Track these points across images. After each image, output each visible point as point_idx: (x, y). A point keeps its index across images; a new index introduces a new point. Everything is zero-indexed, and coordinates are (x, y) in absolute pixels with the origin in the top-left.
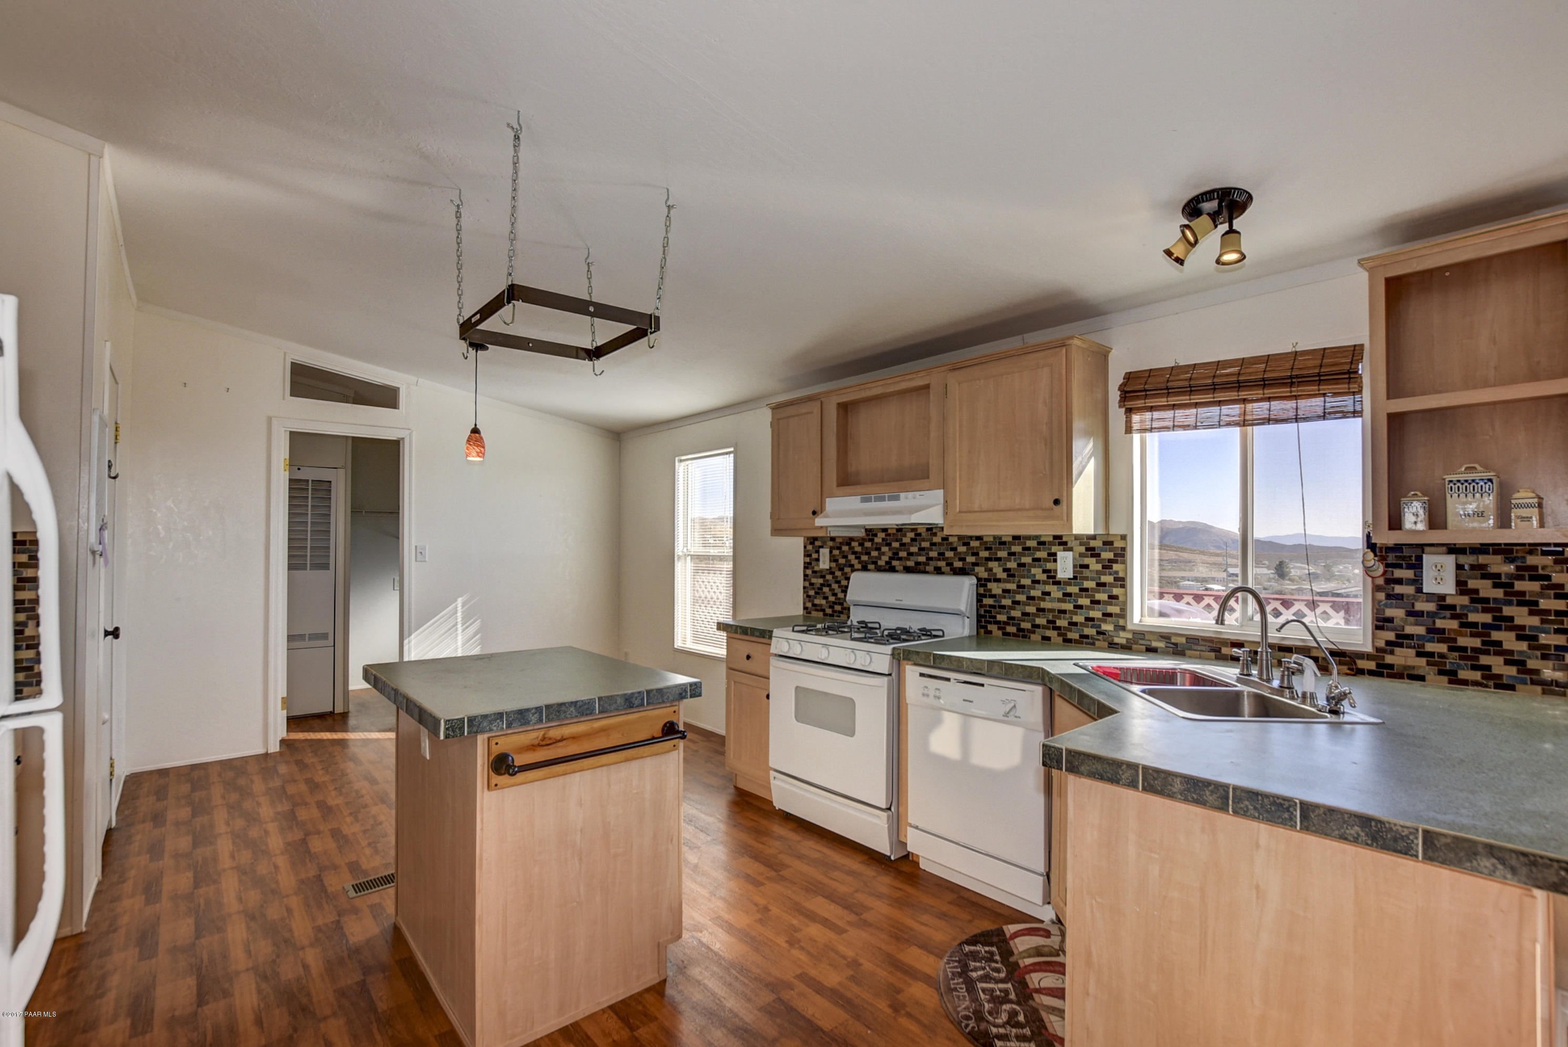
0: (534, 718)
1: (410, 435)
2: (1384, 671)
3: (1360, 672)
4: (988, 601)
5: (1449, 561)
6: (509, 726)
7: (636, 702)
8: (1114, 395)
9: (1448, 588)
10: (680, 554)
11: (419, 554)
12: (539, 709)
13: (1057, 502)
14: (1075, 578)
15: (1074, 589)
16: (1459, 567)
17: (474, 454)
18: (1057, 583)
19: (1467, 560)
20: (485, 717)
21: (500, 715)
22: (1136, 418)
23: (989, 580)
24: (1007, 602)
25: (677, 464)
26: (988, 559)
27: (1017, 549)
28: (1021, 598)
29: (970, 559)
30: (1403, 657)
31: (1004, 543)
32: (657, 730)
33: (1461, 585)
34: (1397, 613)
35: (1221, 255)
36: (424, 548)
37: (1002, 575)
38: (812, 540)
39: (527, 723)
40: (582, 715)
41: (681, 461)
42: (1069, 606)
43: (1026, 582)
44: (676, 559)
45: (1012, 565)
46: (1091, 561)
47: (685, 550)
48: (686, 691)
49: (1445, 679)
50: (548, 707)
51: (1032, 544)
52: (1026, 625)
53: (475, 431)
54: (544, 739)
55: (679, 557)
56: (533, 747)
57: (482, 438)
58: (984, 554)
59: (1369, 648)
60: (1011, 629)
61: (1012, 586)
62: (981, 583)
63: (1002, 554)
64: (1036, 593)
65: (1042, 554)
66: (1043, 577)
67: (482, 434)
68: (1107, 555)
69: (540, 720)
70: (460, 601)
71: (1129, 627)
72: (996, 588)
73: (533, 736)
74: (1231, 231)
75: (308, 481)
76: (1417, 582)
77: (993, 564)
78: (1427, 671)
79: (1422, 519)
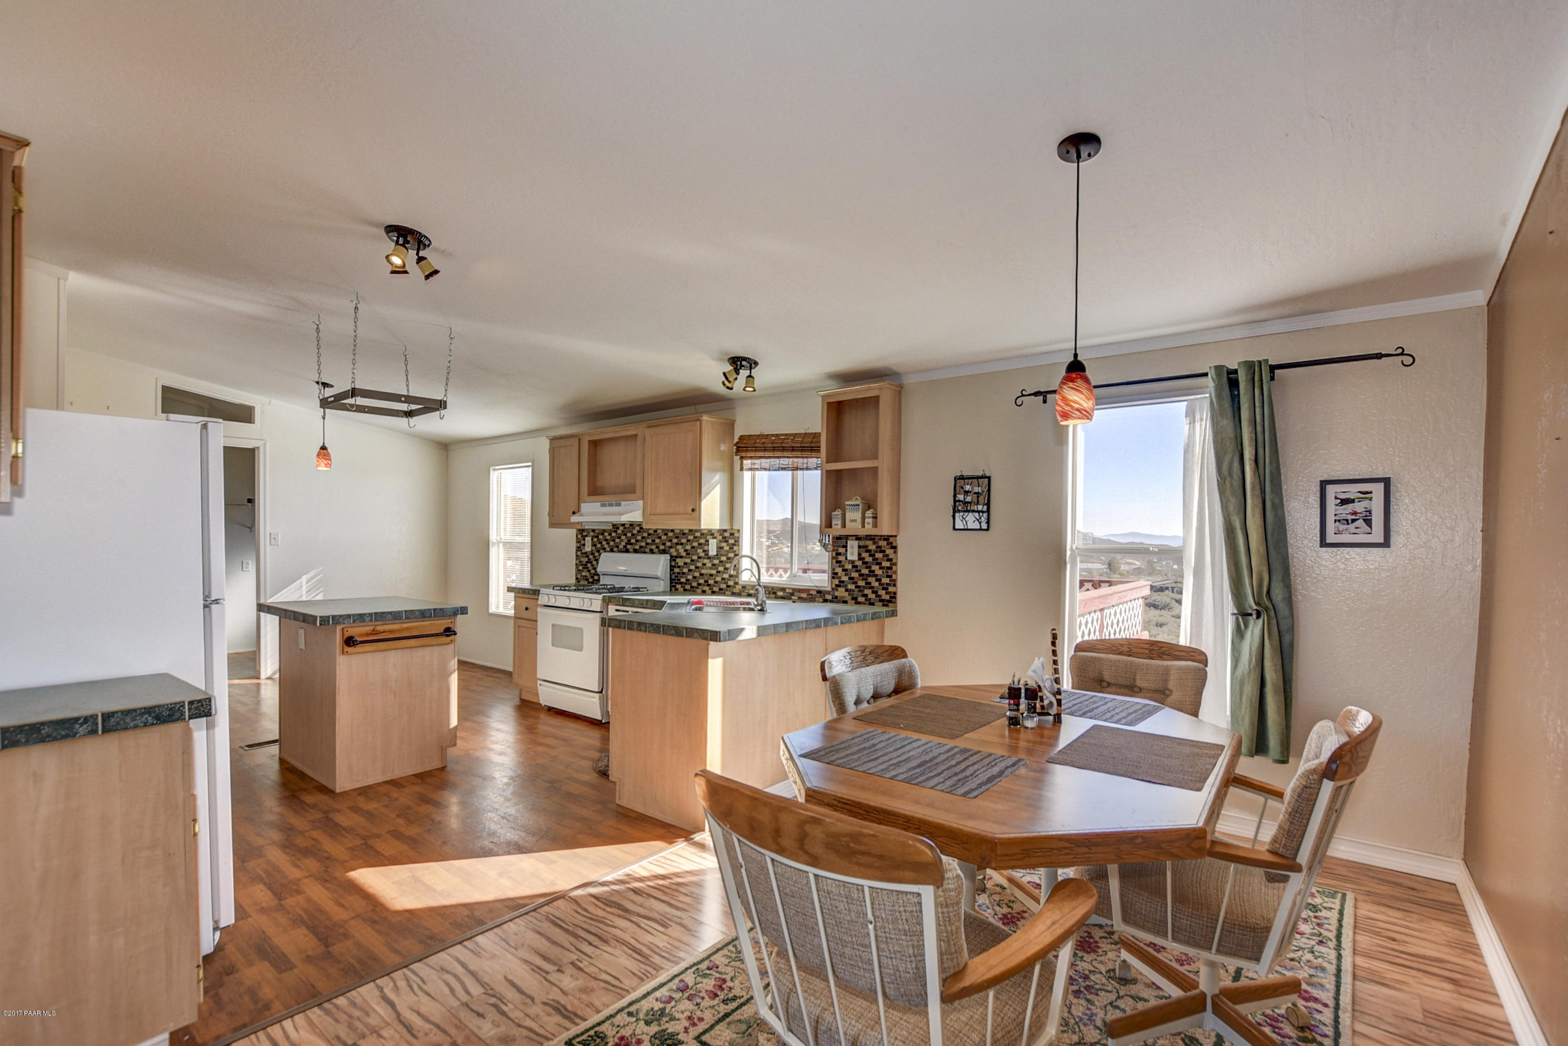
0: (368, 619)
1: (265, 444)
2: (835, 600)
3: (826, 601)
4: (677, 570)
5: (856, 543)
6: (354, 622)
7: (427, 615)
8: (735, 449)
9: (855, 557)
10: (495, 541)
11: (273, 540)
12: (370, 614)
13: (693, 510)
14: (717, 555)
15: (716, 562)
16: (859, 547)
17: (323, 465)
18: (709, 558)
19: (862, 543)
20: (341, 616)
21: (349, 616)
22: (745, 462)
23: (677, 557)
24: (685, 570)
25: (491, 472)
26: (677, 544)
27: (691, 537)
28: (692, 567)
29: (668, 544)
30: (841, 592)
31: (684, 534)
32: (440, 630)
33: (859, 555)
34: (839, 570)
35: (746, 387)
36: (277, 535)
37: (684, 554)
38: (581, 531)
39: (364, 621)
40: (395, 619)
41: (494, 470)
42: (714, 572)
43: (695, 557)
44: (491, 545)
45: (688, 547)
46: (724, 545)
47: (498, 538)
48: (458, 611)
49: (854, 602)
50: (376, 614)
51: (698, 534)
52: (695, 584)
53: (323, 448)
54: (374, 630)
55: (494, 544)
56: (368, 634)
57: (329, 453)
58: (675, 541)
59: (829, 589)
60: (688, 587)
61: (688, 561)
62: (673, 558)
63: (684, 541)
64: (699, 564)
65: (702, 541)
66: (702, 554)
67: (329, 450)
68: (731, 541)
69: (371, 620)
70: (304, 578)
71: (740, 583)
72: (680, 562)
73: (368, 629)
74: (750, 376)
76: (845, 554)
77: (679, 547)
78: (848, 598)
79: (840, 523)
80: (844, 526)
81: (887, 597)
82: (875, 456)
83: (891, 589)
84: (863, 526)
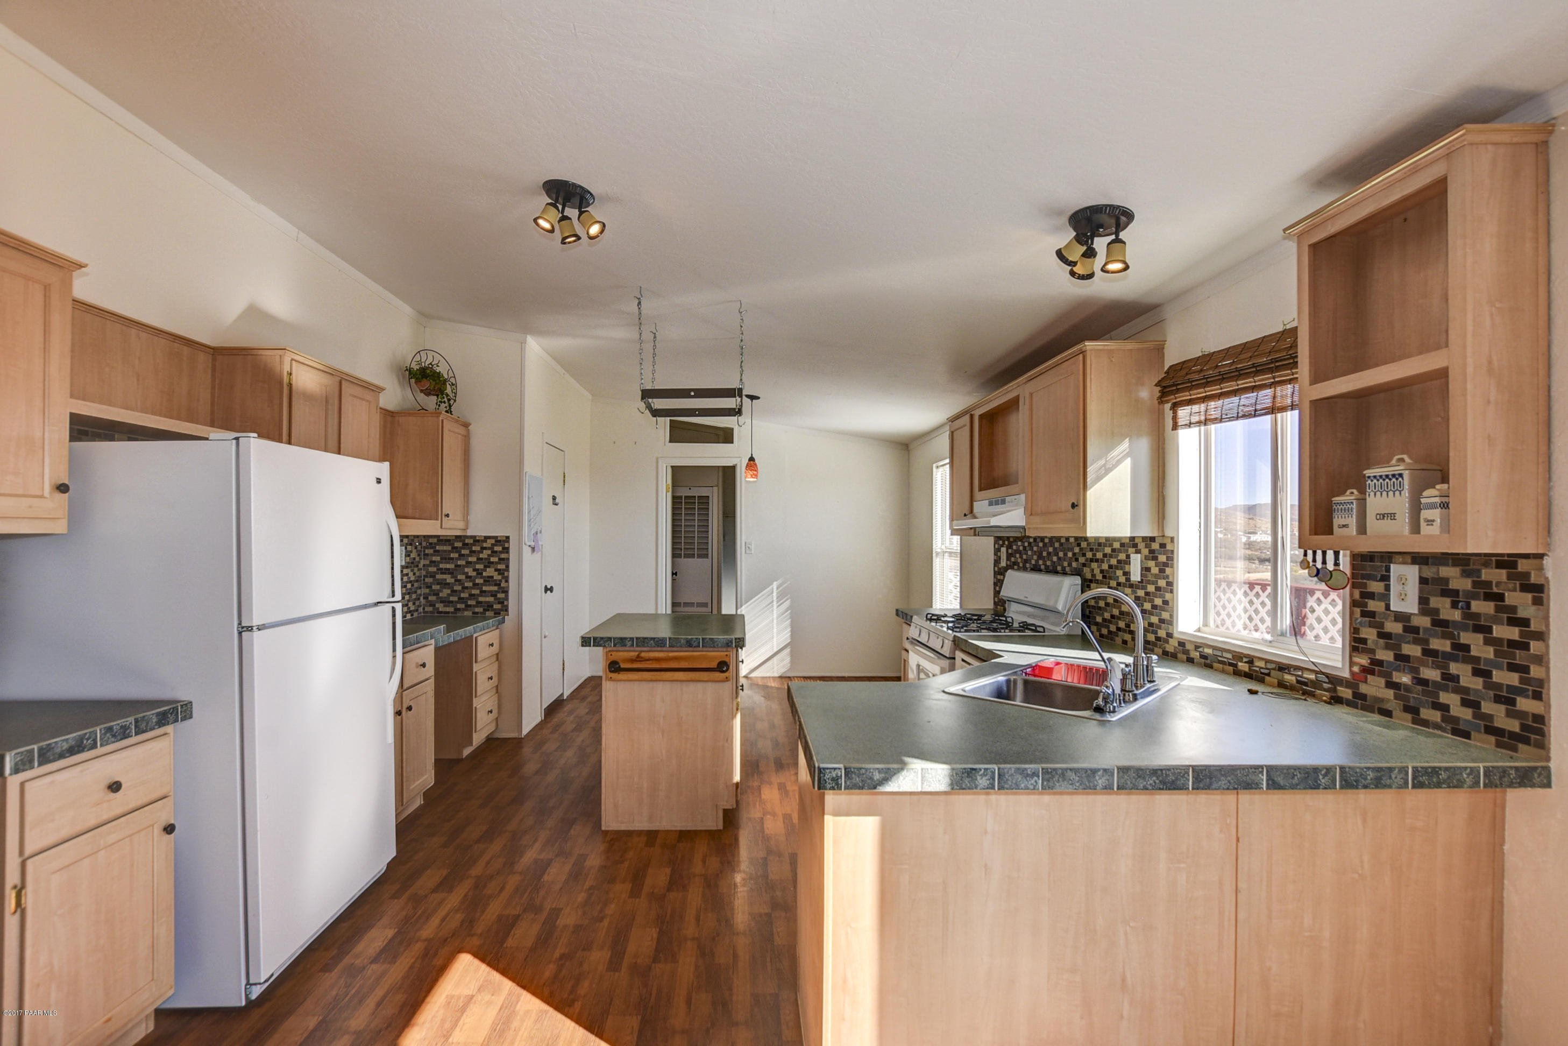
0: (629, 644)
1: (741, 461)
2: (1360, 702)
3: (1336, 701)
4: (1091, 602)
5: (1411, 573)
6: (615, 645)
7: (695, 644)
9: (1412, 606)
10: (939, 550)
11: (747, 548)
12: (632, 639)
13: (1073, 506)
14: (1142, 581)
15: (1141, 593)
16: (1423, 581)
17: (749, 476)
18: (1131, 586)
19: (1429, 572)
20: (602, 638)
21: (610, 639)
23: (1091, 581)
24: (1101, 603)
25: (934, 469)
26: (1092, 560)
27: (1108, 550)
29: (1082, 560)
30: (1374, 687)
31: (1100, 544)
32: (714, 665)
33: (1423, 601)
34: (1370, 634)
35: (1106, 264)
36: (751, 544)
37: (1099, 576)
38: (998, 539)
39: (625, 645)
40: (658, 646)
41: (937, 467)
43: (1113, 583)
44: (934, 555)
45: (1105, 566)
46: (1151, 564)
47: (943, 547)
48: (731, 642)
49: (1409, 716)
50: (637, 638)
51: (1117, 545)
52: (1113, 628)
53: (752, 459)
54: (638, 656)
55: (937, 554)
56: (632, 661)
57: (756, 465)
58: (1089, 555)
59: (1346, 674)
60: (1105, 631)
62: (1087, 584)
63: (1100, 555)
65: (1123, 557)
66: (1123, 580)
67: (756, 461)
68: (1162, 558)
69: (632, 645)
70: (775, 585)
71: (1176, 635)
73: (633, 654)
75: (695, 497)
76: (1385, 597)
77: (1094, 565)
78: (1394, 705)
79: (1352, 521)
80: (1362, 529)
81: (1514, 726)
82: (1441, 341)
83: (1525, 704)
84: (1416, 528)
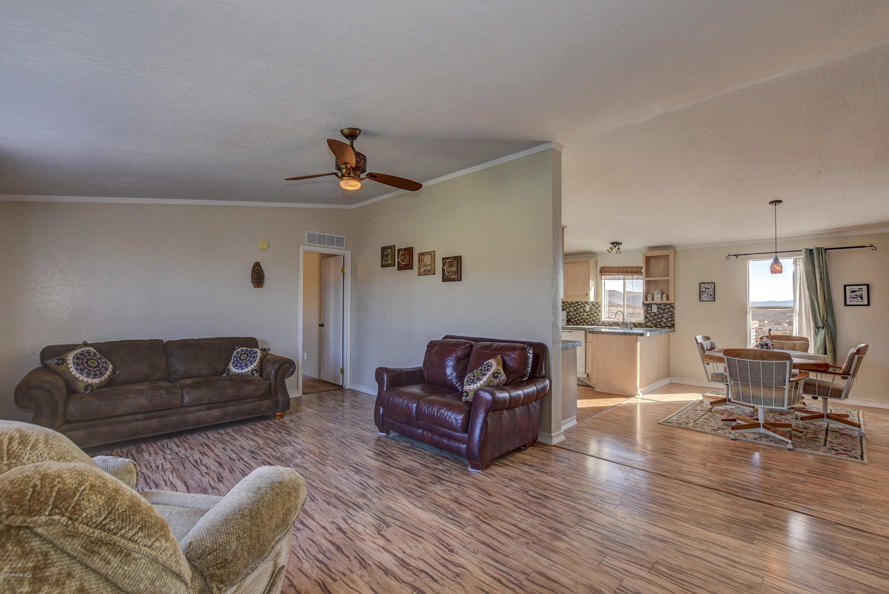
2: (647, 326)
3: (642, 327)
4: (569, 317)
5: (656, 306)
8: (599, 272)
9: (656, 311)
13: (586, 294)
14: (590, 311)
15: (589, 313)
16: (658, 307)
18: (586, 312)
19: (660, 306)
22: (603, 277)
24: (574, 317)
27: (576, 304)
28: (577, 316)
30: (649, 324)
31: (573, 303)
33: (658, 310)
34: (648, 316)
35: (617, 253)
37: (573, 311)
42: (588, 317)
43: (578, 312)
45: (575, 308)
46: (593, 307)
49: (655, 327)
51: (580, 303)
52: (578, 322)
58: (568, 306)
59: (644, 323)
60: (575, 323)
61: (575, 313)
62: (568, 313)
63: (573, 306)
64: (581, 315)
65: (582, 306)
66: (582, 311)
68: (597, 306)
71: (601, 321)
72: (571, 314)
74: (619, 248)
76: (651, 310)
77: (570, 308)
78: (653, 326)
79: (651, 299)
80: (653, 300)
81: (671, 325)
82: (668, 276)
83: (672, 322)
84: (662, 300)
